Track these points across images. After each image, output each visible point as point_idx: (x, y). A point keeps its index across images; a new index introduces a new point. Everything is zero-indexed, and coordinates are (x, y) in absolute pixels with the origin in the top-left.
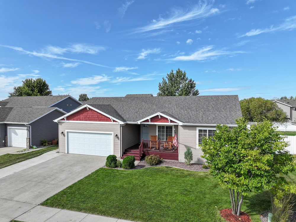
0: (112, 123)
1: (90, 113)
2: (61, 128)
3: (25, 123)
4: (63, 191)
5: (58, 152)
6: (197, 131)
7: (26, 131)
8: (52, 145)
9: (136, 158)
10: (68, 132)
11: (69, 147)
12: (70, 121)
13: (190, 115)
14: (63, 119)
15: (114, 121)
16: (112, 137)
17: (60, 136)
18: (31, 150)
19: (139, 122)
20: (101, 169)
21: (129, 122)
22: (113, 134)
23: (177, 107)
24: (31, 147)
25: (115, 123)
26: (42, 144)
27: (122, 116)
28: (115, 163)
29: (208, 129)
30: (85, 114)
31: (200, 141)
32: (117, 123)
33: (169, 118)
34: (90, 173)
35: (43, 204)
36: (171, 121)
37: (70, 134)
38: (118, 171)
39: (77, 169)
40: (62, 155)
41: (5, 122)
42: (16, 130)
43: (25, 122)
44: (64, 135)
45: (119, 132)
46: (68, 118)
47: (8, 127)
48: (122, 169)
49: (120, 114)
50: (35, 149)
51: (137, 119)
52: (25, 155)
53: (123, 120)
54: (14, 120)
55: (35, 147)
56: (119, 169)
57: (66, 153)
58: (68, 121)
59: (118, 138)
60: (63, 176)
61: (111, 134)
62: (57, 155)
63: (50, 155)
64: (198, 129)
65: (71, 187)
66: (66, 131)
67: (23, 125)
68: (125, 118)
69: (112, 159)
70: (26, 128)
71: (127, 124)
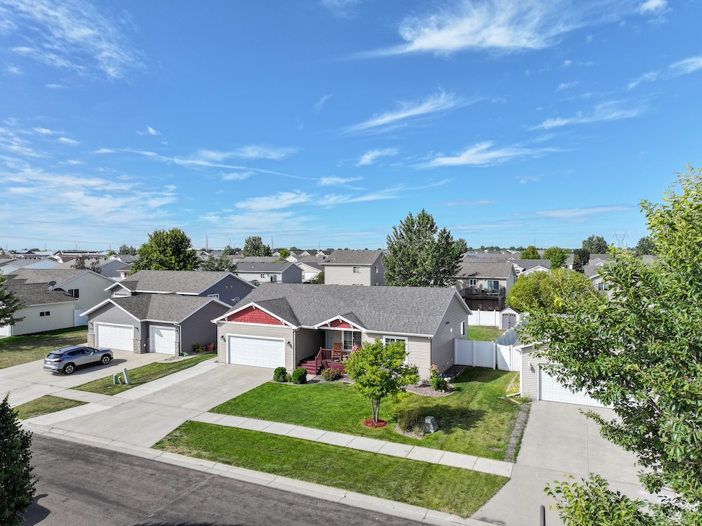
0: (284, 326)
1: (255, 313)
2: (221, 331)
3: (174, 323)
4: (227, 402)
5: (217, 362)
6: (384, 341)
7: (174, 332)
8: (206, 350)
9: (308, 371)
10: (229, 336)
11: (231, 356)
12: (232, 322)
13: (379, 319)
14: (224, 319)
16: (283, 345)
17: (220, 341)
18: (182, 358)
19: (316, 327)
20: (268, 383)
21: (303, 326)
22: (285, 341)
23: (369, 306)
24: (181, 355)
25: (286, 327)
26: (194, 350)
27: (298, 317)
28: (284, 377)
30: (251, 314)
32: (290, 327)
33: (351, 324)
34: (255, 387)
35: (210, 411)
37: (231, 338)
38: (286, 385)
39: (241, 382)
40: (222, 366)
41: (148, 320)
42: (161, 331)
43: (173, 321)
44: (225, 340)
45: (292, 338)
46: (230, 318)
47: (150, 326)
48: (292, 384)
49: (296, 313)
50: (187, 357)
51: (315, 322)
52: (176, 365)
53: (298, 324)
54: (158, 316)
55: (185, 354)
56: (288, 383)
57: (227, 362)
58: (229, 322)
59: (291, 345)
60: (225, 389)
61: (282, 341)
62: (216, 365)
63: (207, 365)
64: (385, 337)
65: (234, 399)
66: (227, 334)
67: (172, 325)
68: (300, 320)
69: (281, 373)
70: (175, 328)
71: (301, 329)
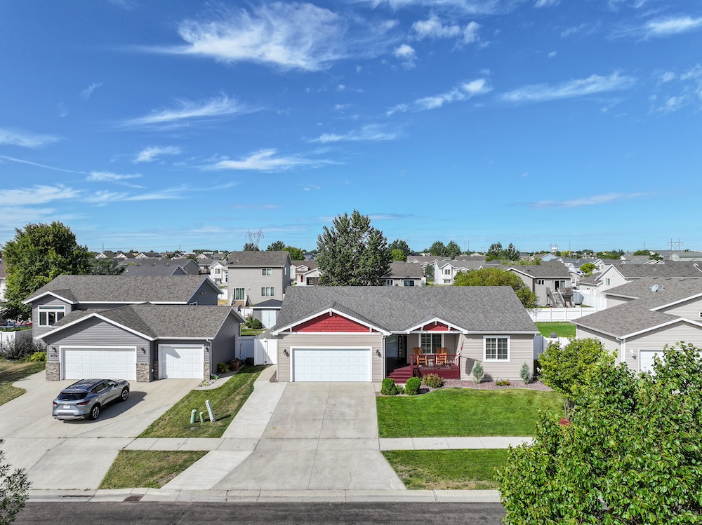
0: (370, 333)
1: (333, 319)
2: (282, 344)
5: (273, 382)
6: (485, 340)
10: (293, 350)
11: (296, 372)
12: (299, 333)
14: (288, 330)
15: (373, 331)
16: (370, 354)
19: (408, 332)
21: (396, 332)
22: (371, 350)
24: (212, 378)
25: (374, 333)
26: (220, 370)
29: (497, 337)
31: (488, 352)
32: (378, 334)
33: (450, 325)
36: (452, 329)
37: (297, 352)
44: (287, 355)
45: (381, 346)
46: (295, 329)
47: (161, 345)
48: (405, 395)
51: (406, 328)
54: (174, 332)
55: (216, 376)
57: (291, 380)
58: (294, 333)
59: (379, 355)
61: (369, 350)
64: (485, 337)
66: (291, 348)
71: (392, 335)
